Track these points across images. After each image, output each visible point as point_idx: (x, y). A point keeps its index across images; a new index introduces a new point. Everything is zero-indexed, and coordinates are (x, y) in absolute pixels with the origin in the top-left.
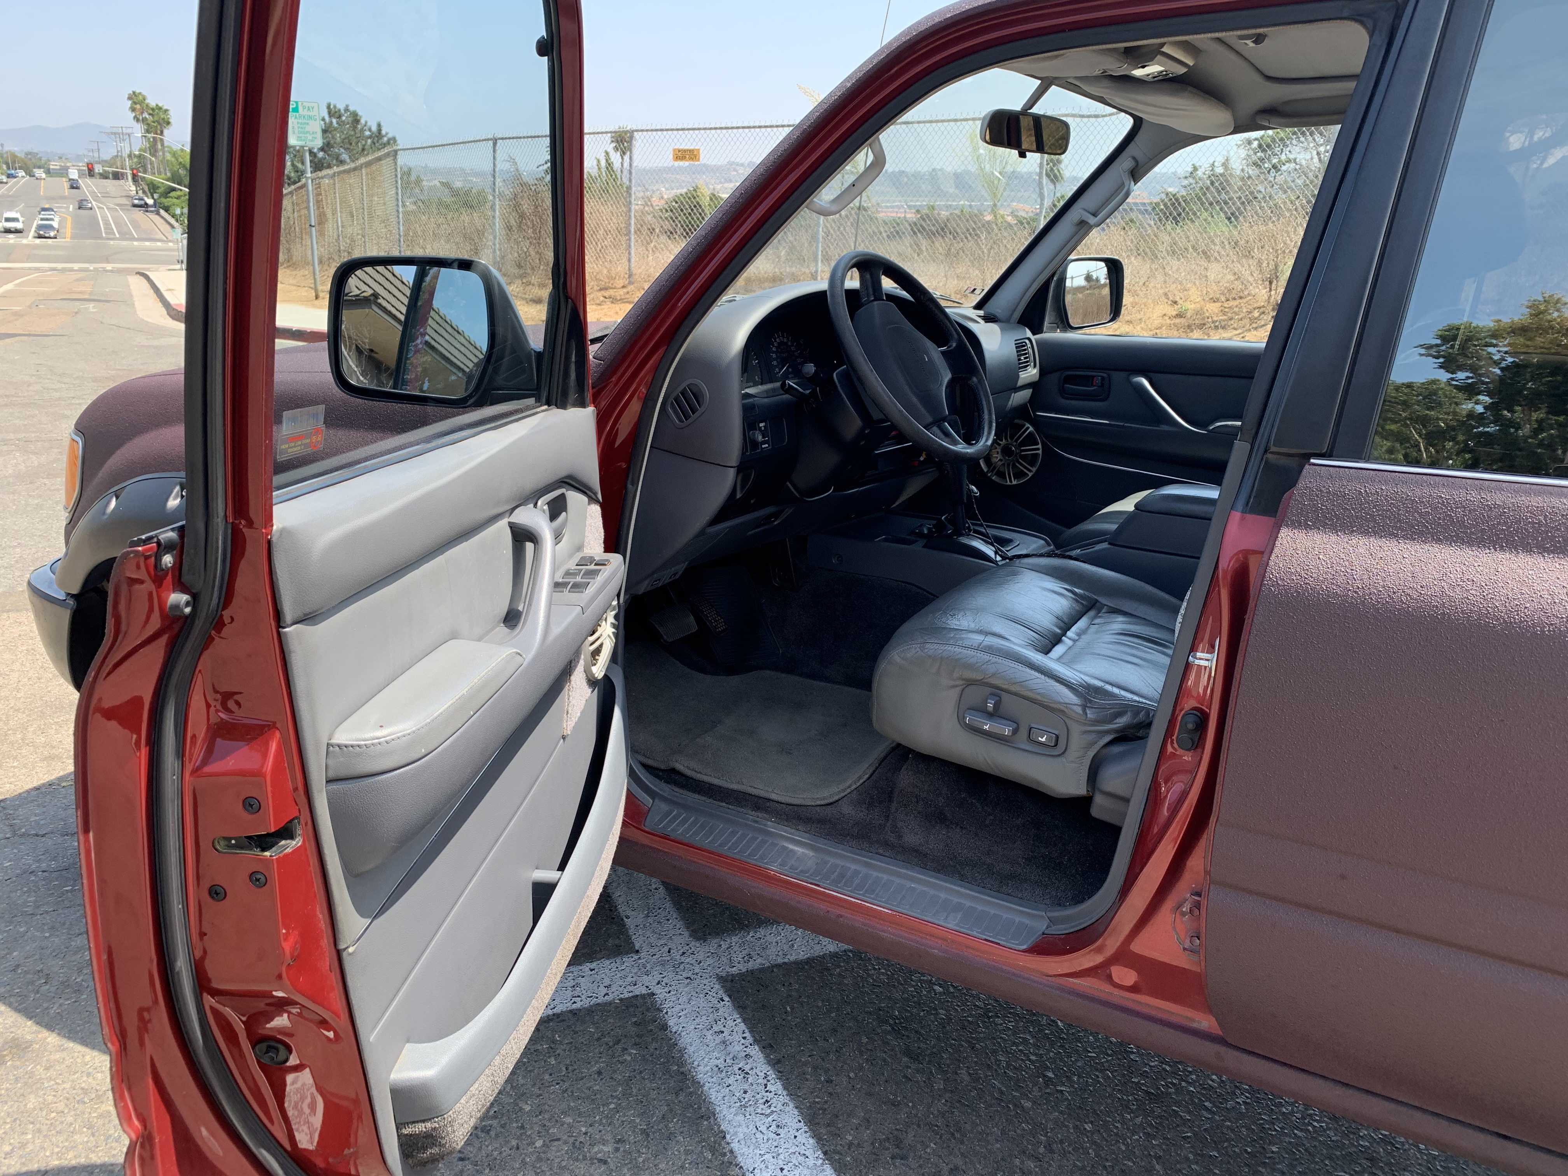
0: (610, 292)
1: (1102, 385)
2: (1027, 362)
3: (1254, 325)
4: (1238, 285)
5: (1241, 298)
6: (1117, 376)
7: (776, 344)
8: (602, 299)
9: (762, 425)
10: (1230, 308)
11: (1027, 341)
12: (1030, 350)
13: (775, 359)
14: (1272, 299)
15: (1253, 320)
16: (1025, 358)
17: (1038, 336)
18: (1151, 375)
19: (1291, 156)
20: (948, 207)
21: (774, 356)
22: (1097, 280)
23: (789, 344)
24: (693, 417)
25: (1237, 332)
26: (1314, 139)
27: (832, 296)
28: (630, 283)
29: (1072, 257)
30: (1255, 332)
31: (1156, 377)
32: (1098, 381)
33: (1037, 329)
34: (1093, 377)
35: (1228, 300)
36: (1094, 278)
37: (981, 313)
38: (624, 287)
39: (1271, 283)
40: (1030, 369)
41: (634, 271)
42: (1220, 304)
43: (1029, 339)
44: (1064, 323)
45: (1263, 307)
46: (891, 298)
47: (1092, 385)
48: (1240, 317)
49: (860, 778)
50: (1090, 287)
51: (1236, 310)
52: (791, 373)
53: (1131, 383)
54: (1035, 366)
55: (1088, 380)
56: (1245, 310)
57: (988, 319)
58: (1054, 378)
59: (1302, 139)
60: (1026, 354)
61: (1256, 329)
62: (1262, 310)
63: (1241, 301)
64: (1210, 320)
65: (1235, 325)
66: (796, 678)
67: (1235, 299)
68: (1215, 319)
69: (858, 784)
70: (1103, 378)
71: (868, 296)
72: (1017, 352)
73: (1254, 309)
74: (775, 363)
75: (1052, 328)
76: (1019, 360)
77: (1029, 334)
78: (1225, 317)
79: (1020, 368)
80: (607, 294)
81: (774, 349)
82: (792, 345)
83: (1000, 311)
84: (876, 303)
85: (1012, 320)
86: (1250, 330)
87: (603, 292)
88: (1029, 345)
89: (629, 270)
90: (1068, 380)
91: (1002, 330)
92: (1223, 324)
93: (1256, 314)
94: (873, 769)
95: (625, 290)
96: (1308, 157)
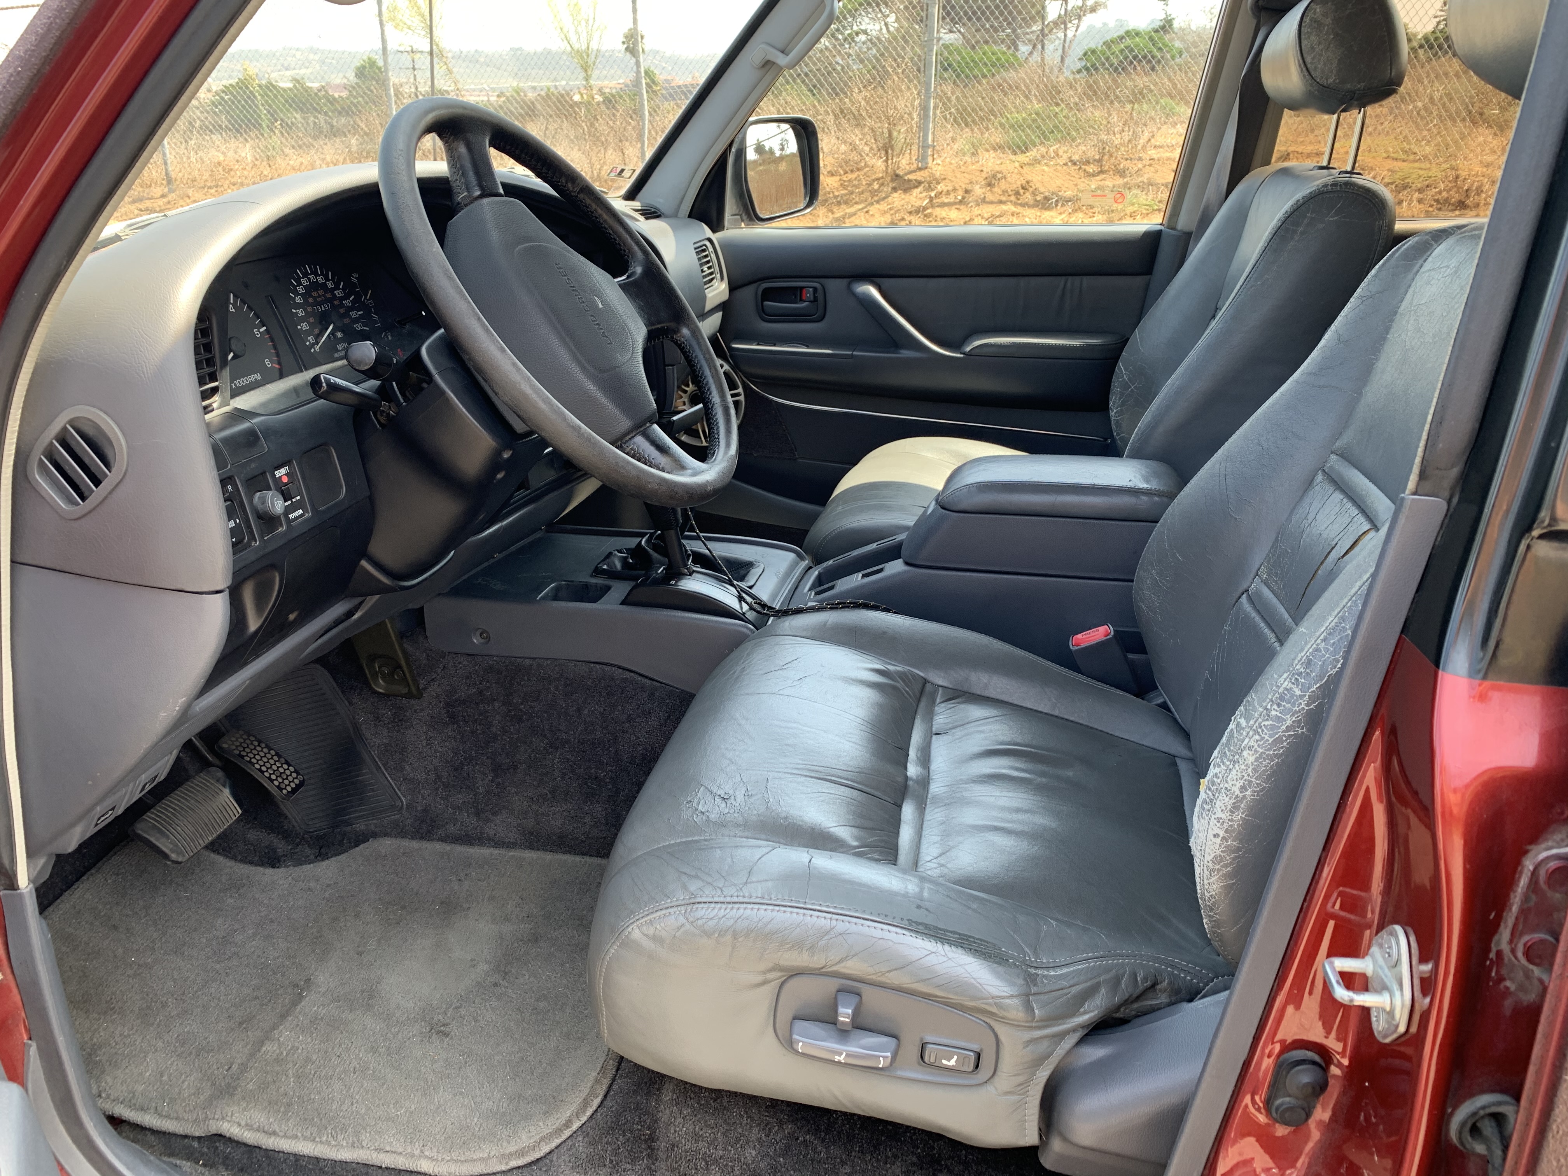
0: (148, 204)
1: (815, 300)
2: (711, 273)
3: (876, 198)
4: (854, 156)
5: (858, 170)
6: (834, 286)
7: (300, 290)
8: (136, 212)
9: (281, 472)
10: (850, 181)
11: (708, 243)
12: (713, 256)
13: (303, 319)
14: (890, 170)
15: (874, 193)
16: (709, 268)
17: (719, 235)
18: (878, 280)
19: (863, 27)
20: (534, 88)
21: (301, 313)
22: (771, 151)
23: (330, 285)
24: (98, 493)
25: (860, 206)
26: (880, 10)
27: (392, 194)
28: (171, 191)
29: (751, 119)
30: (877, 206)
31: (887, 282)
32: (808, 294)
33: (716, 225)
34: (802, 288)
35: (846, 173)
36: (767, 149)
37: (637, 204)
38: (163, 196)
39: (887, 152)
40: (716, 283)
41: (173, 175)
42: (838, 178)
43: (710, 240)
44: (750, 213)
45: (882, 177)
46: (513, 190)
47: (801, 300)
48: (860, 190)
49: (586, 1104)
50: (764, 161)
51: (856, 182)
52: (341, 341)
53: (854, 294)
54: (722, 279)
55: (795, 294)
56: (864, 183)
57: (650, 213)
58: (748, 294)
59: (870, 10)
60: (708, 262)
61: (878, 202)
62: (881, 181)
63: (858, 173)
64: (831, 195)
65: (857, 199)
66: (439, 846)
67: (852, 171)
68: (836, 193)
69: (584, 1119)
70: (815, 289)
71: (468, 189)
72: (699, 259)
73: (874, 181)
74: (304, 326)
75: (736, 220)
76: (703, 271)
77: (708, 233)
78: (846, 191)
79: (706, 283)
80: (142, 206)
81: (298, 300)
82: (337, 287)
83: (661, 201)
84: (486, 201)
85: (680, 215)
86: (872, 204)
87: (137, 204)
88: (711, 249)
89: (167, 174)
90: (768, 294)
91: (674, 228)
92: (845, 198)
93: (876, 186)
94: (606, 1082)
95: (165, 200)
96: (877, 27)
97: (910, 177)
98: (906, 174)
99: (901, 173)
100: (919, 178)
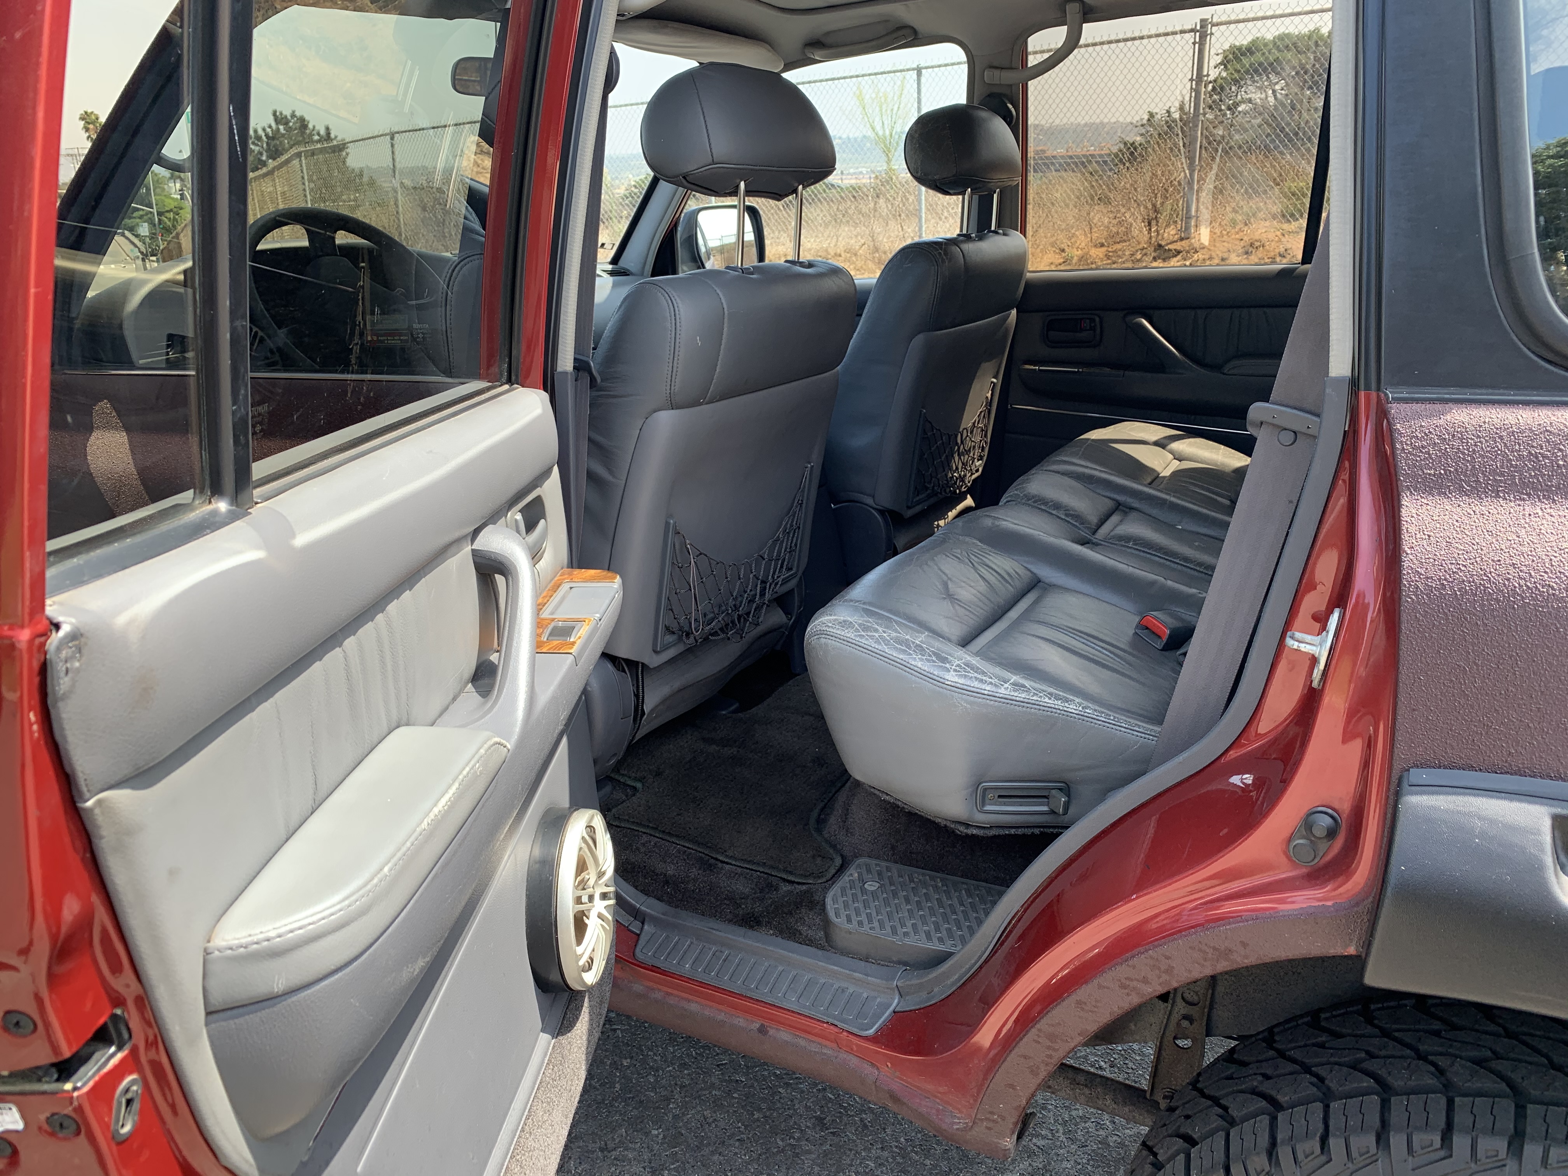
83: (632, 265)
85: (646, 273)
97: (1171, 247)
98: (1168, 244)
99: (1163, 243)
100: (1178, 248)
